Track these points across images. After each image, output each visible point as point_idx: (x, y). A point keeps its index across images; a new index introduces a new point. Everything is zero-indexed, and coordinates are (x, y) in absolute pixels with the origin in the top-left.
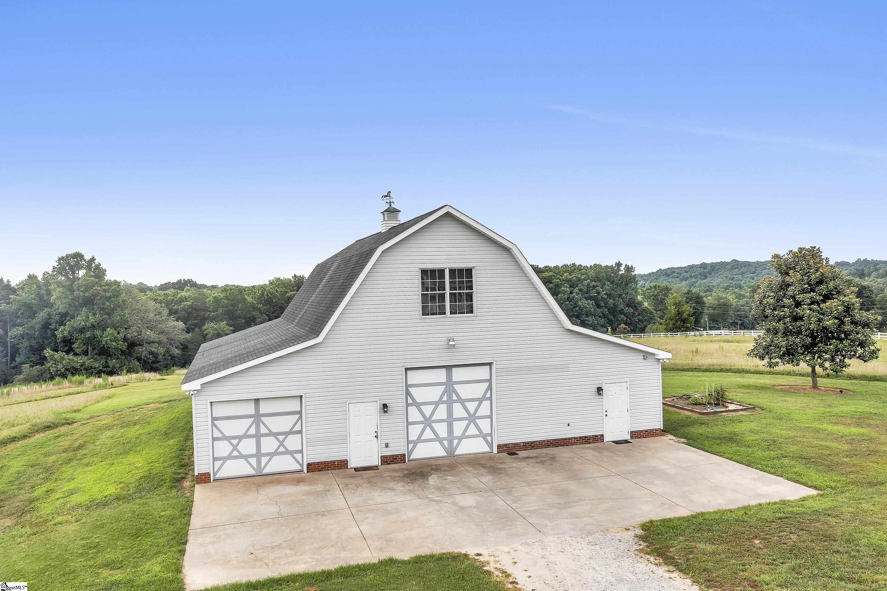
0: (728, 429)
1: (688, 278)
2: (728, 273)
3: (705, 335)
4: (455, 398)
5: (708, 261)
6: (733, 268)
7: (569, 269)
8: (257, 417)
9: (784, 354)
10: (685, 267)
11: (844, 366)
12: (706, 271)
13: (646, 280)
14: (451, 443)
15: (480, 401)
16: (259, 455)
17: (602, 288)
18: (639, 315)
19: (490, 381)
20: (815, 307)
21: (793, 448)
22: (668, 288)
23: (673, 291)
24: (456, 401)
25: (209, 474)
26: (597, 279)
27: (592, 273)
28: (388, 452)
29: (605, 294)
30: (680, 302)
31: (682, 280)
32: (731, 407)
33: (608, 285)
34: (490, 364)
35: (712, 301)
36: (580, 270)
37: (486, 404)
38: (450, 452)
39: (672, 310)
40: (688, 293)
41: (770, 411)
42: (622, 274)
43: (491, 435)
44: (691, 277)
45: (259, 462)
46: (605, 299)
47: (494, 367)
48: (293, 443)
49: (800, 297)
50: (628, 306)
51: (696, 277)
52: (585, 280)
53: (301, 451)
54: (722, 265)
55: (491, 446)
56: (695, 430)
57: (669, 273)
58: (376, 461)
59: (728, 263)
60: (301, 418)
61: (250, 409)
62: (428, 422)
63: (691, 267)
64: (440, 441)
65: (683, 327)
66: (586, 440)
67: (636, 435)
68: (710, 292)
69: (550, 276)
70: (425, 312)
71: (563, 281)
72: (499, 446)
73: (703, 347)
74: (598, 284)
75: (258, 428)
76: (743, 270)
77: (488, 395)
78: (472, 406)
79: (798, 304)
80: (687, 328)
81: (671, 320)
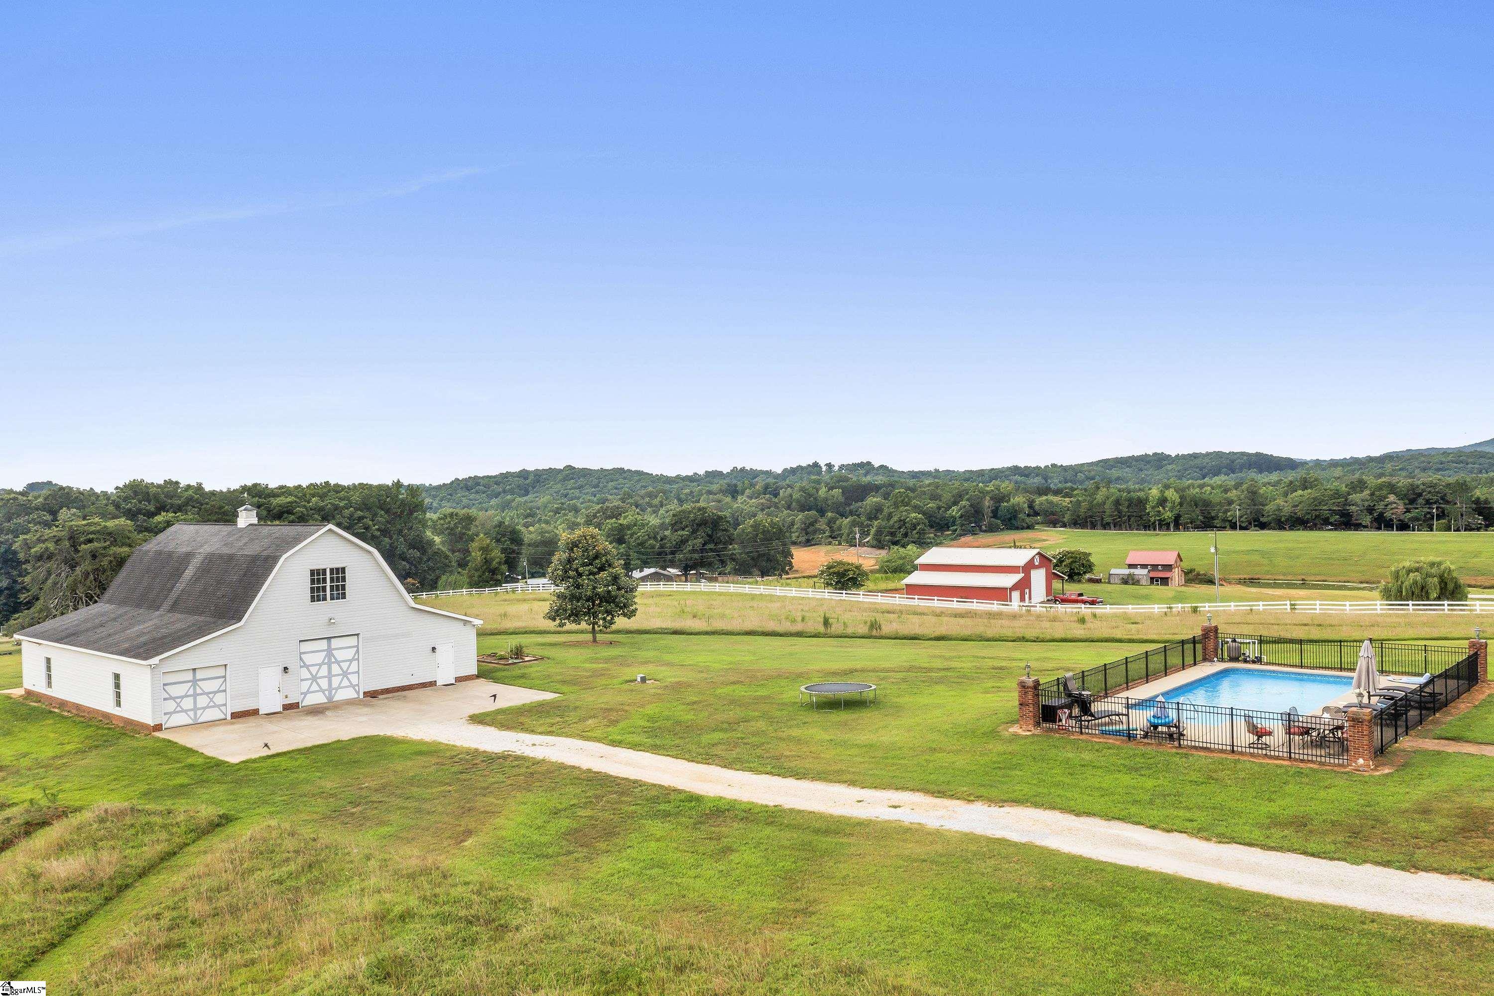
0: (522, 671)
1: (499, 494)
2: (559, 486)
3: (520, 591)
4: (333, 660)
5: (531, 468)
6: (566, 479)
7: (320, 491)
8: (194, 682)
9: (570, 616)
10: (495, 477)
11: (611, 623)
12: (527, 482)
13: (434, 497)
14: (330, 693)
15: (351, 661)
16: (195, 709)
17: (373, 521)
18: (428, 560)
19: (357, 646)
20: (591, 577)
21: (558, 678)
22: (471, 517)
23: (477, 523)
24: (334, 663)
25: (161, 724)
26: (365, 506)
27: (356, 498)
28: (288, 702)
29: (378, 530)
30: (488, 545)
31: (490, 497)
32: (527, 659)
33: (381, 516)
34: (358, 635)
35: (533, 536)
36: (337, 492)
37: (355, 663)
38: (330, 699)
39: (476, 556)
40: (500, 526)
41: (554, 659)
42: (403, 500)
43: (358, 685)
44: (504, 491)
45: (195, 714)
46: (377, 537)
47: (360, 636)
48: (219, 699)
49: (581, 569)
50: (412, 546)
51: (512, 492)
52: (346, 507)
53: (225, 705)
54: (551, 473)
55: (358, 693)
56: (499, 674)
57: (471, 485)
58: (280, 709)
59: (559, 471)
60: (225, 680)
61: (189, 676)
62: (314, 678)
63: (505, 476)
64: (323, 691)
65: (492, 579)
66: (424, 685)
67: (459, 679)
68: (532, 517)
69: (289, 502)
70: (313, 599)
71: (311, 509)
72: (364, 693)
73: (512, 609)
74: (367, 514)
75: (195, 689)
76: (581, 481)
77: (356, 657)
78: (345, 666)
79: (580, 575)
80: (497, 580)
81: (476, 570)
